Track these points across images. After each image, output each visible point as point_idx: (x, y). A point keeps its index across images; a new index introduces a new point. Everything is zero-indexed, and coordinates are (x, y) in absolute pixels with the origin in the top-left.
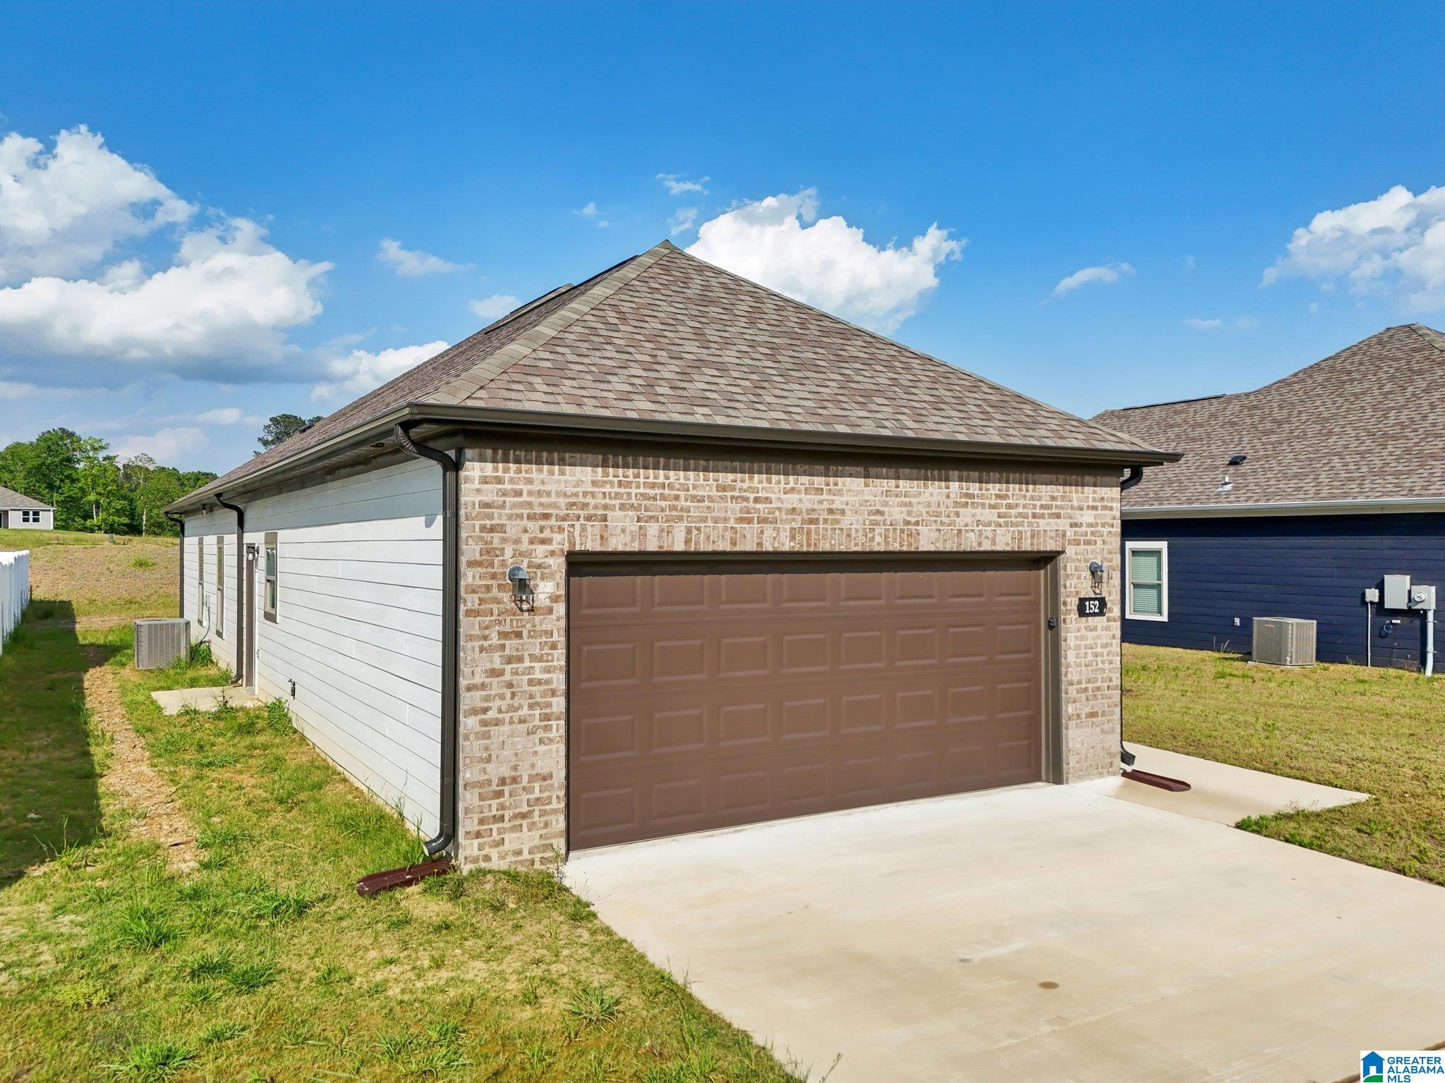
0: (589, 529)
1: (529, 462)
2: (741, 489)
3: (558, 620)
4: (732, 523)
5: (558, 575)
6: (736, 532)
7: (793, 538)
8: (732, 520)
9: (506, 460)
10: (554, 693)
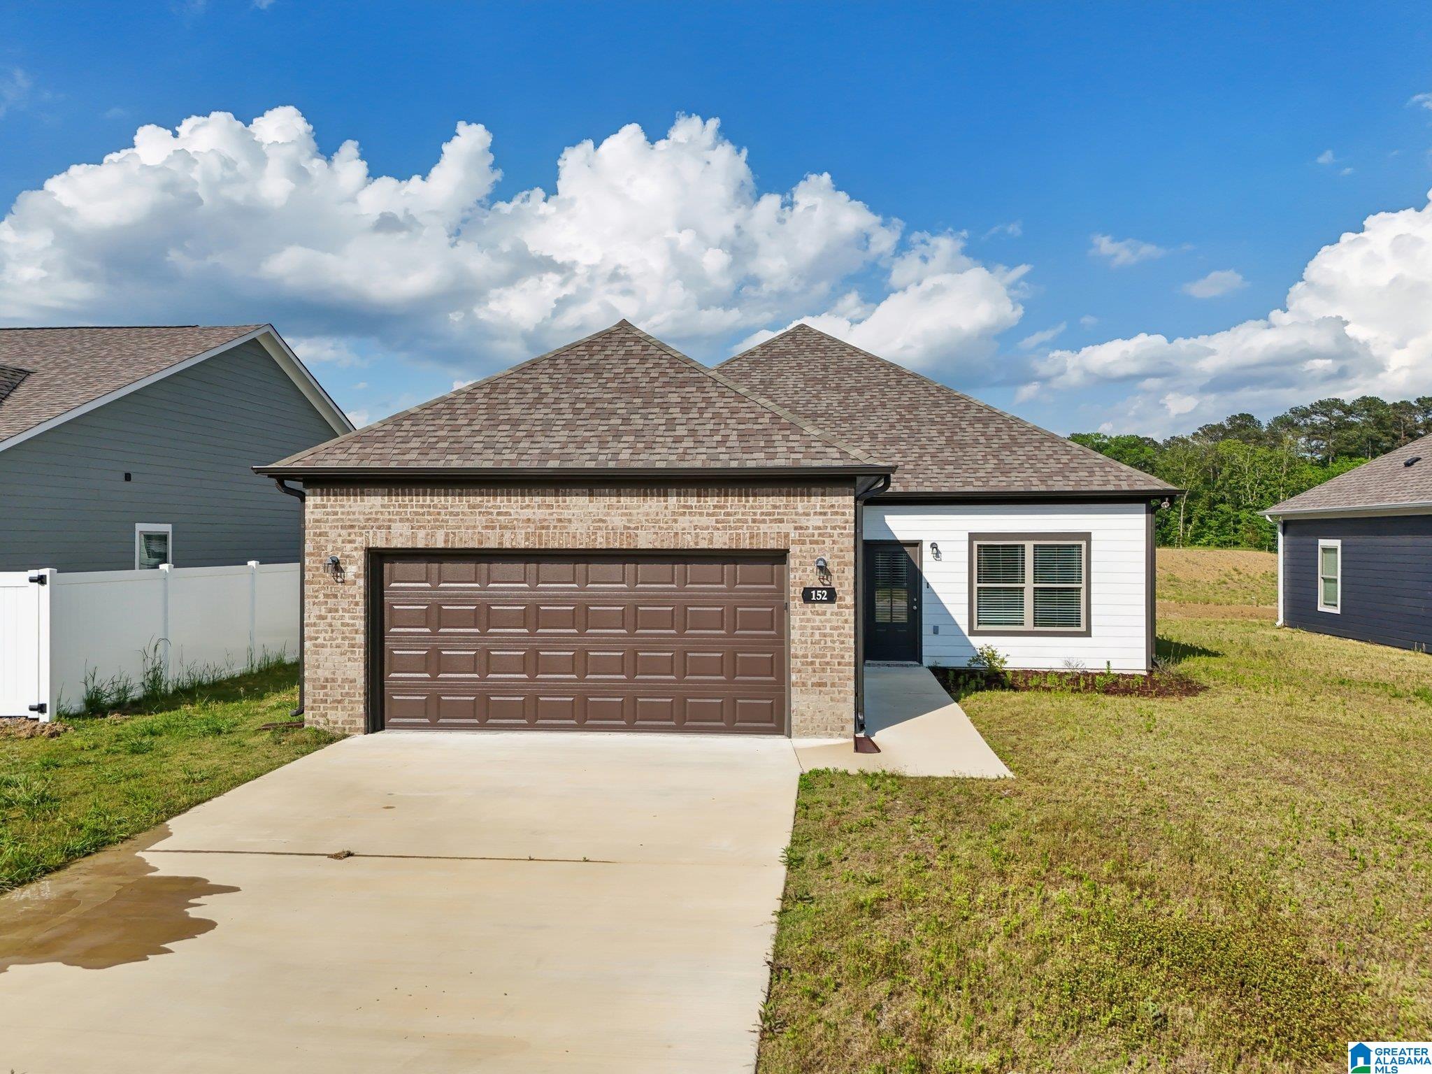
0: (379, 534)
1: (342, 495)
2: (486, 507)
3: (359, 588)
4: (479, 529)
5: (359, 563)
6: (482, 536)
7: (527, 539)
8: (480, 527)
9: (328, 495)
10: (357, 632)
